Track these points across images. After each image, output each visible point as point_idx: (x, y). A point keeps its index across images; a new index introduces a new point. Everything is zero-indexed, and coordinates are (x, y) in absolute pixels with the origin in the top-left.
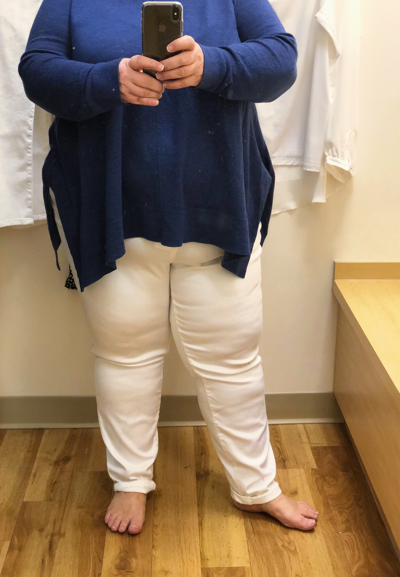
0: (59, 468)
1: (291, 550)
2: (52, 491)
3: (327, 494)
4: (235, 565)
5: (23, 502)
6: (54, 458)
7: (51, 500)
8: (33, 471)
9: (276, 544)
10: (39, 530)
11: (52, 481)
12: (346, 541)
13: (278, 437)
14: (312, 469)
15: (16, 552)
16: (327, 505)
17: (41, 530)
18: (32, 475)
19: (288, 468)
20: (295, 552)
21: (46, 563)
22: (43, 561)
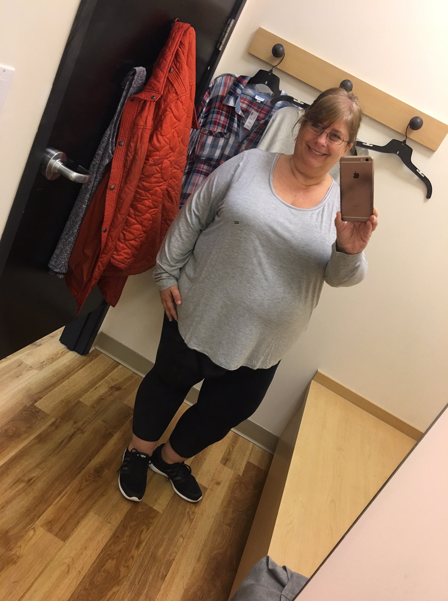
0: (111, 392)
1: (190, 518)
2: (97, 403)
3: (235, 496)
4: (155, 508)
5: (79, 400)
6: (113, 384)
7: (93, 407)
8: (97, 385)
9: (185, 509)
10: (74, 422)
11: (101, 397)
12: (223, 531)
13: (235, 444)
14: (238, 475)
15: (54, 427)
16: (229, 502)
17: (75, 423)
18: (95, 387)
19: (226, 466)
20: (191, 520)
21: (63, 443)
22: (62, 442)
